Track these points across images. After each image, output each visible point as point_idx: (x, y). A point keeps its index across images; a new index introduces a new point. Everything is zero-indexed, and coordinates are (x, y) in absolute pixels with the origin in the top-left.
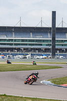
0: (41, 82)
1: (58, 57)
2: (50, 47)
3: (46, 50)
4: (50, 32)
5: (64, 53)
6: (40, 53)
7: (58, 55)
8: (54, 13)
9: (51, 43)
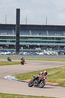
0: (5, 77)
1: (22, 53)
2: (15, 44)
3: (11, 46)
4: (14, 29)
5: (27, 50)
6: (4, 49)
7: (21, 51)
8: (18, 11)
9: (15, 40)
